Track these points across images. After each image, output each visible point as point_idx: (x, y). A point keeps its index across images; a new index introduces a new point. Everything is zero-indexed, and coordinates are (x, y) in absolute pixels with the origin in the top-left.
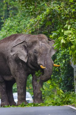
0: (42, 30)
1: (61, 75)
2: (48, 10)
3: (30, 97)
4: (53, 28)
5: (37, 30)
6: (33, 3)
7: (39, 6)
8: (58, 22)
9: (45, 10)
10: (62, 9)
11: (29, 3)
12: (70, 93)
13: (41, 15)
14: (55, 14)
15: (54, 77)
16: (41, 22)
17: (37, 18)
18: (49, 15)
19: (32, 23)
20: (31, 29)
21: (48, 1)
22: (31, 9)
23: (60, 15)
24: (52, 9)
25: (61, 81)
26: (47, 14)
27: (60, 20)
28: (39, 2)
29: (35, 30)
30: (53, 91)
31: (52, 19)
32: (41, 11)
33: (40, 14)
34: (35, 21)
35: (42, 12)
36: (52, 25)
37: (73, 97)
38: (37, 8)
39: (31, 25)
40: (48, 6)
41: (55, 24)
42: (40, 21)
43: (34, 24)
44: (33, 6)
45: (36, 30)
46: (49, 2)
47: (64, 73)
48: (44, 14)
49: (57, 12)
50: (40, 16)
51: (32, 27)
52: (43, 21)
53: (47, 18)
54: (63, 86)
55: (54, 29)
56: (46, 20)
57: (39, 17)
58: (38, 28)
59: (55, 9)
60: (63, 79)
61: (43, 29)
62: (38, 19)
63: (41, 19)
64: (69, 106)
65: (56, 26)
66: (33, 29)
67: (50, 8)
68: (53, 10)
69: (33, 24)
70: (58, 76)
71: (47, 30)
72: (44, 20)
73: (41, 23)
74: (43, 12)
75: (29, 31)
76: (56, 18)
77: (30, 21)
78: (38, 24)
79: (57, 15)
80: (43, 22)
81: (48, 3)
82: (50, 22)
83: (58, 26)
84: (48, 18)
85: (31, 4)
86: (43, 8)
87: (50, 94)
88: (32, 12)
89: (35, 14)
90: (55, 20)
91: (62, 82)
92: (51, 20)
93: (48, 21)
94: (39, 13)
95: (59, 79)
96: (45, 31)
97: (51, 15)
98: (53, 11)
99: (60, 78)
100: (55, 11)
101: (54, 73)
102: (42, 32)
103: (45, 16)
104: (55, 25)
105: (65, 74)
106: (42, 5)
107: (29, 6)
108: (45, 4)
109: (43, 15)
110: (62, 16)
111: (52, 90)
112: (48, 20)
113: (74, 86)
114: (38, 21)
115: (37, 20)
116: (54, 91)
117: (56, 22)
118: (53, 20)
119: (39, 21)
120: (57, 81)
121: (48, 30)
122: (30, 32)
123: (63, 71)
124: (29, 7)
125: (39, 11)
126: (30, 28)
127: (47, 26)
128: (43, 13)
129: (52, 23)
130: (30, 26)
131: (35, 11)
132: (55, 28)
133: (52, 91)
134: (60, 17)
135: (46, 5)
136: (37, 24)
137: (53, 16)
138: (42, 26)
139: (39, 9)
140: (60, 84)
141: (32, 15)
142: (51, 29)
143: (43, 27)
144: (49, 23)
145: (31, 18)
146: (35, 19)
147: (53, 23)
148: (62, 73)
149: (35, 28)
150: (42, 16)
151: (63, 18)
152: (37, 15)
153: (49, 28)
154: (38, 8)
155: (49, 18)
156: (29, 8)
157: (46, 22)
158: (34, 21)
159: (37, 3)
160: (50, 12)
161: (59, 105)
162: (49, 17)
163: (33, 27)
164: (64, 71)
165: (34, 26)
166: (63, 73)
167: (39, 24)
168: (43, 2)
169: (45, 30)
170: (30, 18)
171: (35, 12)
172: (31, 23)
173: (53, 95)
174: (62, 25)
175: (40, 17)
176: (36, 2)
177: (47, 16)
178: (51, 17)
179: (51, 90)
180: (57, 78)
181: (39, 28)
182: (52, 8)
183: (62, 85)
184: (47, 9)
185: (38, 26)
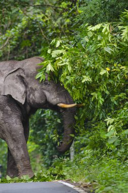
0: (15, 55)
1: (47, 131)
2: (24, 21)
4: (33, 51)
5: (7, 55)
8: (41, 42)
9: (19, 21)
10: (48, 19)
12: (62, 161)
13: (13, 30)
14: (36, 28)
15: (36, 134)
16: (13, 41)
17: (7, 34)
18: (26, 28)
21: (24, 6)
23: (44, 29)
24: (32, 20)
25: (47, 140)
26: (24, 27)
27: (45, 38)
28: (9, 7)
29: (4, 54)
30: (34, 157)
31: (32, 37)
32: (13, 23)
33: (12, 28)
34: (4, 39)
35: (14, 25)
36: (32, 47)
37: (67, 166)
38: (6, 18)
40: (25, 14)
41: (37, 43)
46: (27, 7)
48: (17, 28)
49: (40, 24)
50: (11, 31)
52: (17, 39)
53: (22, 35)
54: (51, 149)
55: (35, 53)
56: (22, 38)
57: (9, 33)
58: (8, 52)
59: (36, 20)
61: (16, 52)
63: (12, 35)
64: (60, 182)
65: (38, 48)
67: (27, 18)
70: (42, 131)
71: (24, 54)
72: (19, 38)
74: (16, 24)
76: (39, 33)
79: (40, 30)
80: (16, 41)
81: (25, 9)
82: (28, 41)
84: (25, 34)
86: (16, 17)
89: (2, 27)
90: (37, 38)
91: (50, 142)
92: (29, 38)
93: (25, 39)
94: (10, 26)
95: (43, 137)
96: (20, 56)
97: (30, 29)
98: (34, 22)
99: (45, 134)
100: (37, 22)
101: (35, 126)
102: (15, 57)
103: (21, 30)
104: (36, 45)
105: (53, 128)
106: (15, 13)
108: (20, 11)
109: (16, 29)
110: (49, 30)
111: (32, 156)
112: (25, 37)
114: (8, 40)
115: (6, 38)
116: (36, 157)
117: (38, 41)
118: (34, 37)
119: (10, 39)
120: (41, 141)
121: (26, 55)
123: (50, 124)
125: (10, 23)
127: (22, 48)
128: (17, 26)
129: (32, 43)
131: (3, 23)
132: (36, 50)
134: (45, 33)
135: (22, 12)
136: (6, 44)
137: (33, 32)
138: (14, 47)
140: (45, 144)
142: (30, 52)
143: (16, 49)
144: (26, 43)
146: (3, 36)
147: (34, 43)
148: (49, 126)
149: (4, 52)
150: (14, 31)
151: (51, 34)
152: (6, 29)
153: (27, 52)
154: (8, 17)
155: (26, 34)
157: (22, 41)
158: (2, 39)
159: (5, 9)
160: (28, 24)
161: (45, 180)
162: (27, 32)
164: (52, 123)
165: (1, 47)
167: (11, 45)
169: (21, 54)
171: (2, 25)
173: (33, 163)
176: (5, 8)
177: (23, 30)
178: (29, 33)
180: (40, 135)
181: (9, 50)
182: (31, 17)
183: (49, 146)
184: (23, 19)
185: (7, 48)
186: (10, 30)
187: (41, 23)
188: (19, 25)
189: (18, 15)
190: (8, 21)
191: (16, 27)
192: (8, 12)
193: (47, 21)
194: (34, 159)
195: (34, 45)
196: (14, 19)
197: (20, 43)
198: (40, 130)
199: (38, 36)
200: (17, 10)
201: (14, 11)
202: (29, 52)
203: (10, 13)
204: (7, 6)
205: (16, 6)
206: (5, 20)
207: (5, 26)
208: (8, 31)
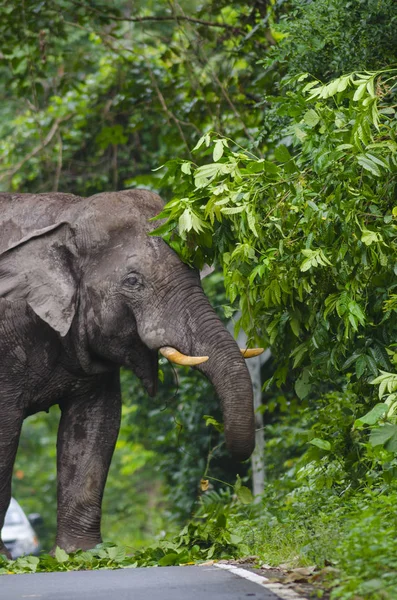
0: (79, 174)
1: (181, 407)
2: (106, 68)
3: (21, 523)
4: (133, 162)
5: (54, 173)
6: (27, 33)
7: (60, 46)
8: (158, 131)
9: (90, 68)
10: (178, 60)
11: (9, 32)
12: (227, 501)
13: (70, 94)
14: (142, 88)
15: (146, 417)
16: (71, 129)
17: (52, 109)
18: (113, 90)
19: (26, 135)
20: (18, 166)
21: (104, 21)
22: (16, 62)
23: (169, 90)
24: (129, 63)
25: (180, 436)
26: (105, 87)
27: (171, 120)
28: (60, 25)
29: (43, 172)
30: (141, 491)
31: (131, 115)
32: (72, 74)
33: (67, 90)
34: (42, 123)
35: (76, 79)
36: (132, 147)
37: (243, 518)
38: (51, 59)
39: (22, 148)
40: (108, 45)
41: (147, 137)
42: (67, 122)
43: (33, 140)
44: (31, 44)
45: (47, 174)
46: (114, 24)
47: (198, 395)
48: (84, 89)
49: (157, 77)
50: (65, 100)
51: (23, 154)
52: (83, 124)
53: (101, 111)
54: (193, 464)
55: (141, 166)
56: (98, 119)
57: (59, 105)
58: (56, 163)
59: (142, 63)
60: (191, 427)
61: (82, 164)
62: (57, 112)
63: (69, 112)
64: (222, 565)
65: (149, 149)
66: (28, 168)
67: (115, 56)
68: (134, 67)
69: (28, 139)
70: (163, 408)
71: (105, 170)
72: (89, 120)
73: (74, 134)
74: (81, 76)
75: (11, 178)
76: (152, 105)
77: (12, 124)
78: (54, 141)
79: (154, 94)
80: (82, 129)
81: (108, 29)
82: (119, 130)
83: (163, 150)
84: (107, 107)
85: (15, 37)
86: (81, 55)
87: (126, 507)
88: (22, 77)
89: (38, 86)
90: (145, 121)
91: (188, 441)
92: (121, 118)
93: (108, 123)
94: (63, 81)
95: (169, 428)
96: (94, 176)
97: (125, 91)
98: (136, 71)
99: (172, 419)
100: (145, 70)
101: (141, 393)
102: (80, 180)
103: (95, 96)
104: (142, 142)
105: (200, 400)
106: (77, 43)
107: (5, 46)
108: (94, 37)
109: (80, 92)
110: (183, 95)
111: (135, 485)
112: (111, 118)
113: (250, 464)
114: (55, 127)
115: (49, 120)
116: (149, 489)
117: (150, 129)
118: (136, 117)
119: (62, 124)
120: (161, 438)
121: (111, 173)
122: (16, 181)
123: (187, 386)
124: (9, 52)
125: (61, 74)
126: (16, 161)
127: (101, 153)
128: (83, 82)
129: (130, 137)
130: (14, 152)
131: (41, 75)
132: (144, 157)
133: (133, 491)
134: (172, 103)
135: (97, 38)
136: (49, 138)
137: (132, 99)
138: (76, 148)
139: (60, 59)
140: (175, 450)
141: (23, 92)
142: (126, 164)
143: (82, 154)
144: (112, 136)
145: (17, 110)
146: (42, 114)
147: (136, 135)
148: (187, 393)
149: (43, 163)
150: (74, 99)
151: (188, 106)
152: (51, 93)
153: (114, 162)
154: (56, 56)
155: (112, 107)
156: (11, 57)
157: (99, 130)
158: (37, 123)
159: (46, 31)
160: (118, 75)
161: (174, 562)
162: (116, 103)
163: (28, 156)
164: (196, 384)
165: (36, 150)
166: (190, 393)
167: (65, 142)
168: (82, 23)
169: (96, 169)
170: (14, 108)
171: (38, 80)
172: (20, 136)
173: (138, 508)
174: (184, 145)
175: (66, 103)
176: (47, 26)
177: (103, 96)
178: (122, 104)
179: (128, 483)
180: (158, 420)
181: (60, 159)
182: (128, 55)
183: (187, 457)
184: (102, 61)
185: (54, 150)
186: (63, 95)
187: (157, 72)
188: (91, 81)
189: (88, 50)
190: (55, 66)
191: (81, 87)
192: (55, 39)
193: (175, 68)
194: (141, 497)
195: (137, 142)
196: (76, 60)
197: (94, 136)
198: (157, 406)
199: (150, 113)
200: (83, 33)
201: (74, 37)
202: (124, 164)
203: (63, 42)
204: (52, 22)
205: (78, 19)
206: (44, 65)
207: (46, 84)
208: (56, 99)
